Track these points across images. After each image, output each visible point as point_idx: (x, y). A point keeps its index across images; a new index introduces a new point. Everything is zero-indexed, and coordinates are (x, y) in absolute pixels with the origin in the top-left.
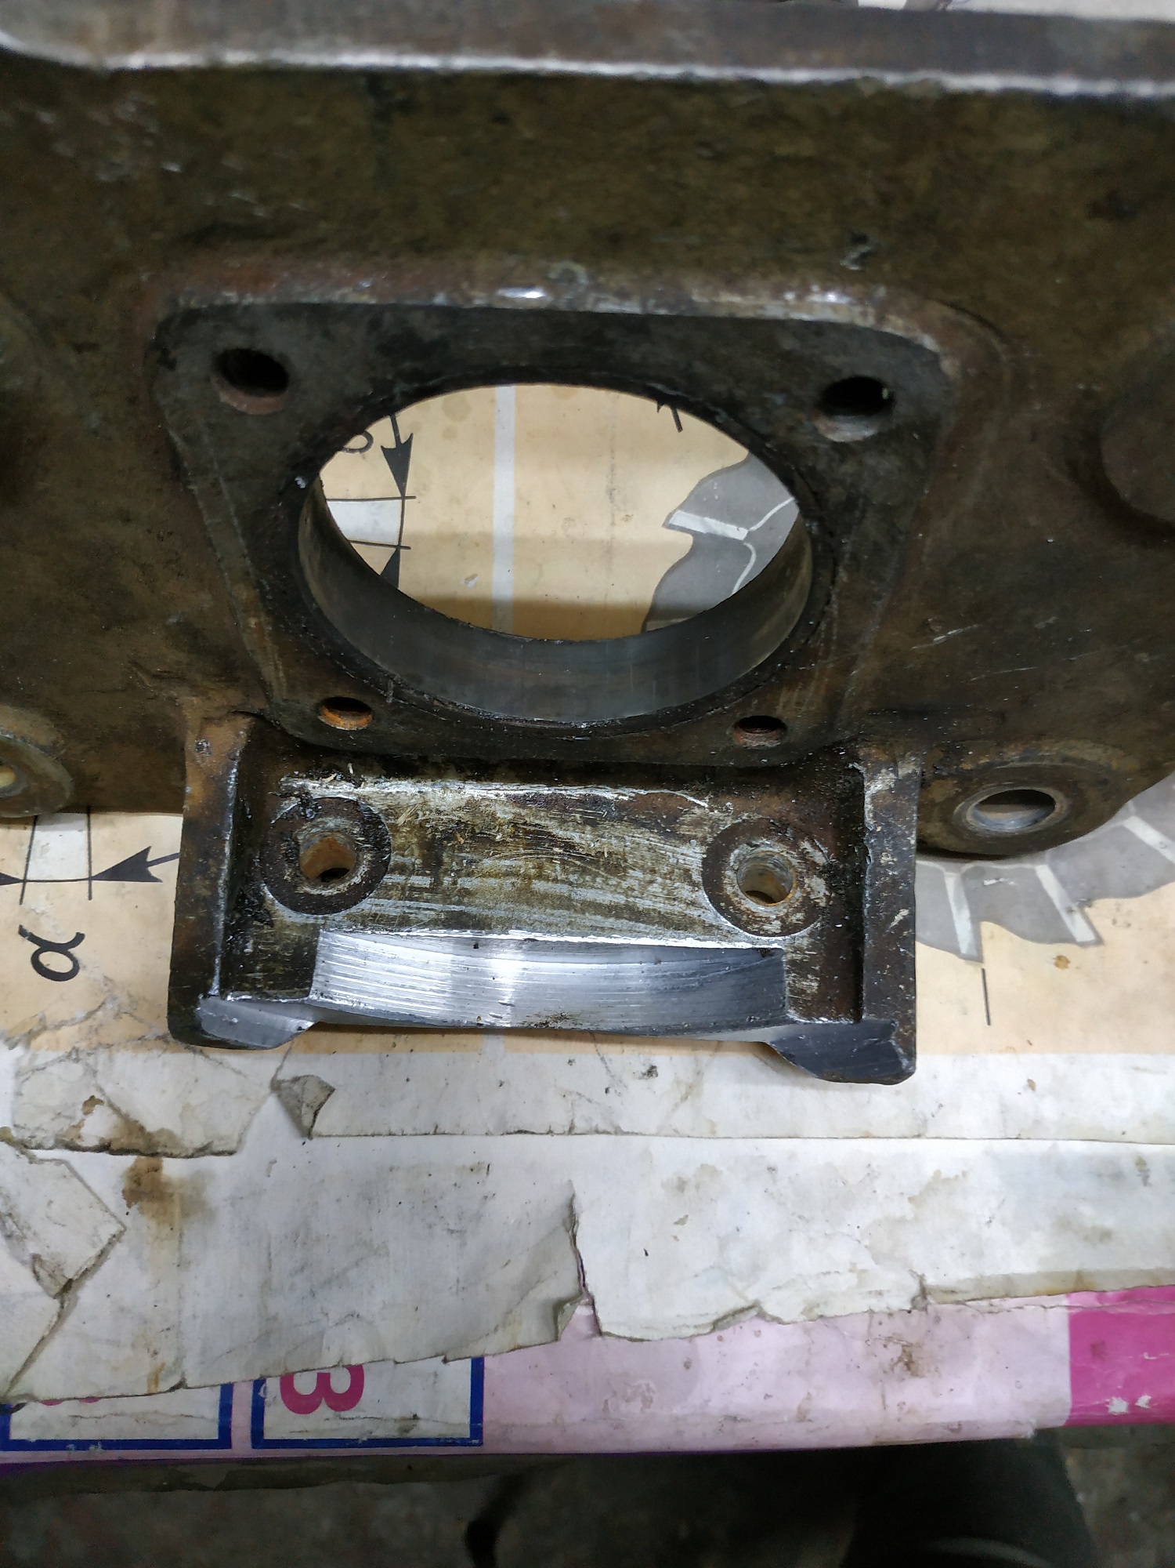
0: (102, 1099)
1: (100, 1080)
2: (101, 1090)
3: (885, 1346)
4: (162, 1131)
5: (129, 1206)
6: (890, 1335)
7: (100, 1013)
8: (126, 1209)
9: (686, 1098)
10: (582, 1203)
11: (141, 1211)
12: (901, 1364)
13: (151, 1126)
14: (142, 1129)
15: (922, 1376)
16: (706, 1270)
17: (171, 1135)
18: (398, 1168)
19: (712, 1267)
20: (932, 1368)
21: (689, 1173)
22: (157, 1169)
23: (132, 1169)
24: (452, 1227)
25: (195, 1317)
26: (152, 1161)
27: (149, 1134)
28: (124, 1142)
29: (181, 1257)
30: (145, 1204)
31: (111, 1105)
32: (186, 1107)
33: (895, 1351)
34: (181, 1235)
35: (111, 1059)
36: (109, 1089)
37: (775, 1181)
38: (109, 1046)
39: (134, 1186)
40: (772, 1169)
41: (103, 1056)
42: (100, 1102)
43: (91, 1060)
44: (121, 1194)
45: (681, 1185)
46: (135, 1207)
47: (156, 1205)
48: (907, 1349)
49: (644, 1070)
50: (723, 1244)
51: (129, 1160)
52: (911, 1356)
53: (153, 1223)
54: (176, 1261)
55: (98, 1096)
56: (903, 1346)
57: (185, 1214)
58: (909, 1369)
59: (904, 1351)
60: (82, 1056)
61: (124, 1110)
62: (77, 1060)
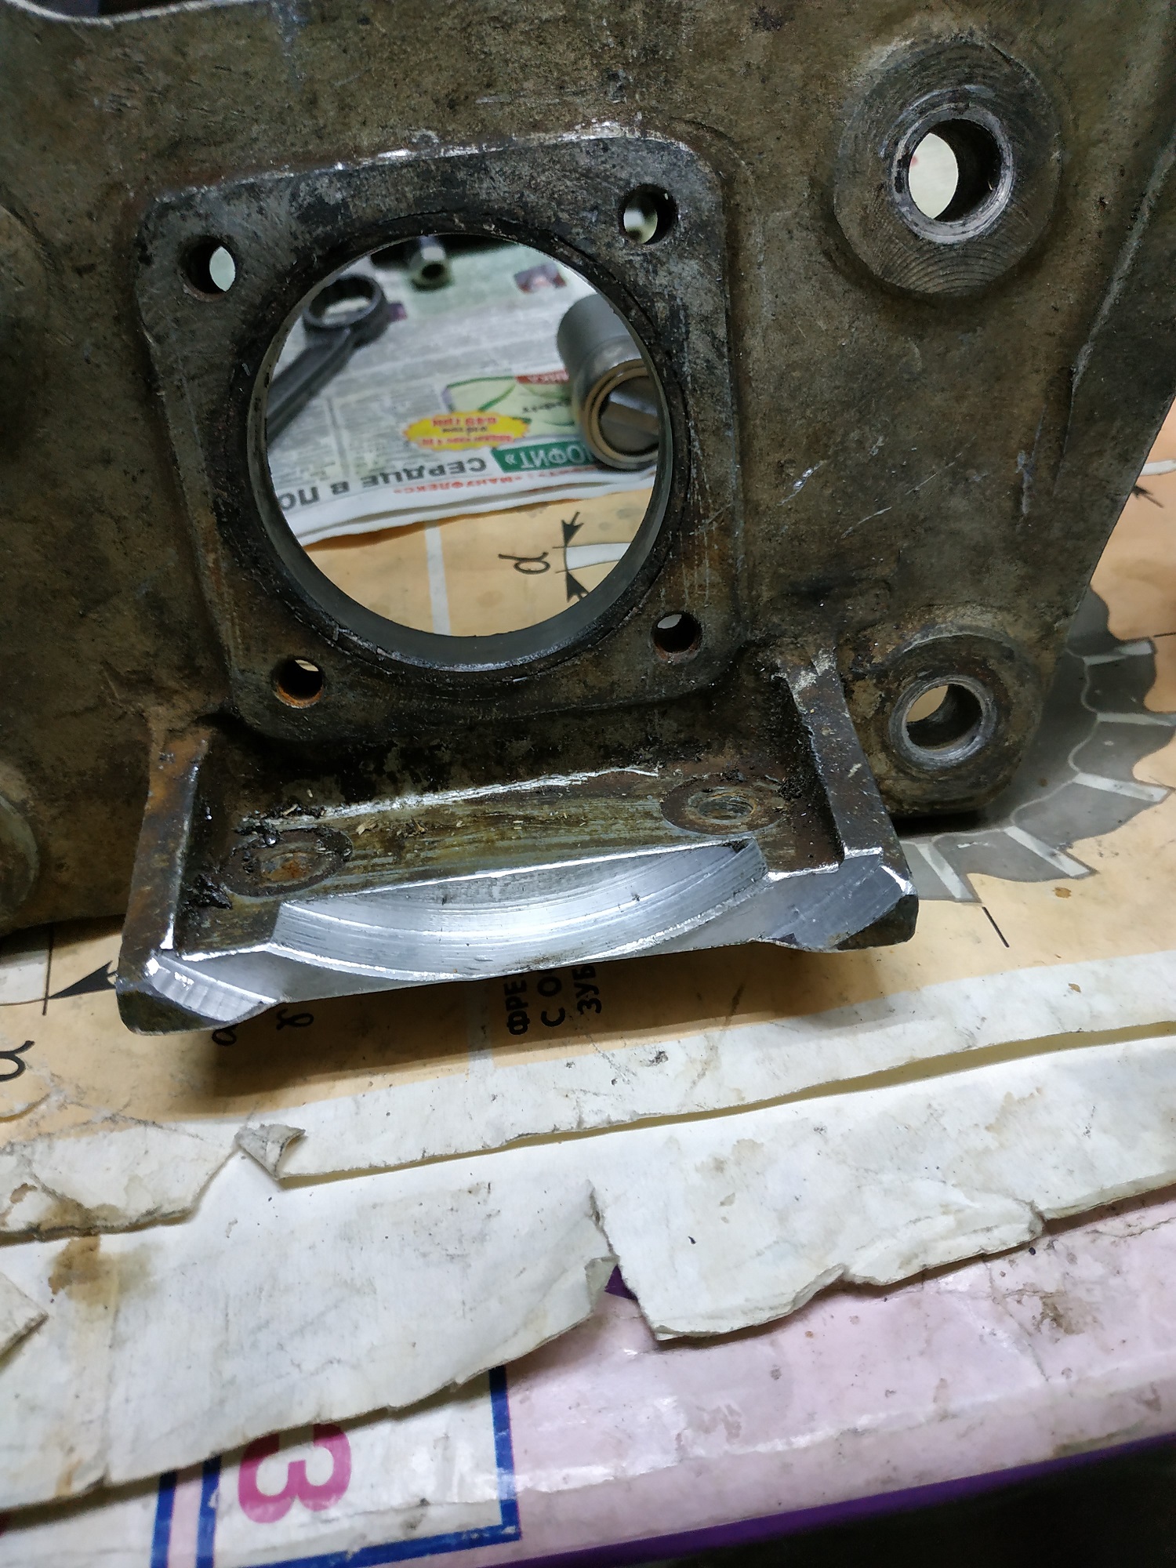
0: (36, 1185)
1: (36, 1168)
2: (36, 1177)
3: (1019, 1302)
4: (102, 1207)
5: (55, 1293)
6: (1021, 1287)
7: (43, 1107)
8: (52, 1296)
9: (704, 1074)
10: (604, 1199)
11: (70, 1295)
12: (1047, 1321)
13: (90, 1202)
14: (79, 1206)
15: (1080, 1331)
16: (769, 1247)
17: (113, 1209)
18: (382, 1205)
19: (776, 1243)
20: (1089, 1319)
21: (726, 1152)
22: (93, 1249)
23: (63, 1254)
24: (451, 1251)
25: (127, 1401)
26: (89, 1240)
27: (87, 1210)
28: (57, 1222)
29: (114, 1338)
30: (75, 1287)
31: (45, 1190)
32: (133, 1179)
33: (1033, 1307)
34: (117, 1312)
35: (50, 1147)
36: (45, 1175)
37: (826, 1141)
38: (49, 1135)
39: (63, 1270)
40: (819, 1130)
41: (41, 1146)
42: (33, 1188)
43: (27, 1152)
44: (46, 1282)
45: (719, 1166)
46: (62, 1293)
47: (88, 1285)
48: (1049, 1301)
49: (652, 1057)
50: (783, 1217)
51: (59, 1245)
52: (1056, 1308)
53: (83, 1307)
54: (108, 1342)
55: (30, 1182)
56: (1041, 1298)
57: (123, 1289)
58: (1059, 1325)
59: (1045, 1304)
60: (17, 1148)
61: (59, 1191)
62: (11, 1153)
